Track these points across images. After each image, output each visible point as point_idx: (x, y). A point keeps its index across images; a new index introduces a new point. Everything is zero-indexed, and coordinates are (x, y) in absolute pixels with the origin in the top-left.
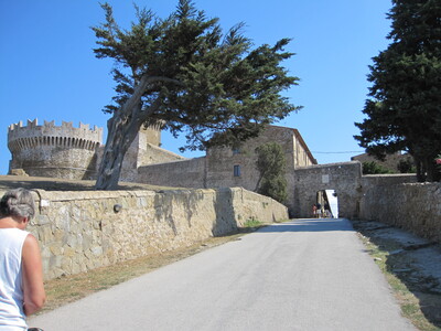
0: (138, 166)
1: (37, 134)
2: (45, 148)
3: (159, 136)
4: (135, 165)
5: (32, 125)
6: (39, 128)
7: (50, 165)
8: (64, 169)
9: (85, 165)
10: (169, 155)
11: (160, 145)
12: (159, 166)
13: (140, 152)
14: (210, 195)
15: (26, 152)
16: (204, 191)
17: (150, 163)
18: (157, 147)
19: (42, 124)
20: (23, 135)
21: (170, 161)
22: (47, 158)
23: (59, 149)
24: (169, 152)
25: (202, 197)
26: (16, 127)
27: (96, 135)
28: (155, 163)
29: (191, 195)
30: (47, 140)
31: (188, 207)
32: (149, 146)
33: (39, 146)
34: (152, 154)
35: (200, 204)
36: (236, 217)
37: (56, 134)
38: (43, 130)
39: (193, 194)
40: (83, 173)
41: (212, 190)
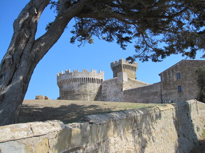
0: (123, 90)
1: (70, 77)
2: (75, 84)
3: (135, 74)
4: (122, 90)
5: (67, 72)
6: (71, 74)
7: (77, 93)
8: (85, 94)
9: (96, 92)
10: (140, 83)
11: (136, 79)
12: (135, 90)
13: (124, 82)
14: (168, 111)
15: (65, 87)
16: (162, 108)
17: (130, 88)
18: (134, 80)
19: (72, 72)
20: (63, 78)
21: (141, 86)
22: (76, 89)
23: (82, 84)
24: (141, 82)
25: (159, 116)
26: (60, 74)
27: (101, 75)
28: (133, 88)
29: (144, 116)
30: (75, 80)
31: (140, 135)
32: (129, 79)
33: (71, 83)
34: (131, 83)
35: (158, 126)
36: (195, 129)
37: (79, 76)
38: (73, 75)
39: (147, 114)
40: (95, 96)
41: (170, 106)
